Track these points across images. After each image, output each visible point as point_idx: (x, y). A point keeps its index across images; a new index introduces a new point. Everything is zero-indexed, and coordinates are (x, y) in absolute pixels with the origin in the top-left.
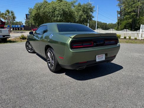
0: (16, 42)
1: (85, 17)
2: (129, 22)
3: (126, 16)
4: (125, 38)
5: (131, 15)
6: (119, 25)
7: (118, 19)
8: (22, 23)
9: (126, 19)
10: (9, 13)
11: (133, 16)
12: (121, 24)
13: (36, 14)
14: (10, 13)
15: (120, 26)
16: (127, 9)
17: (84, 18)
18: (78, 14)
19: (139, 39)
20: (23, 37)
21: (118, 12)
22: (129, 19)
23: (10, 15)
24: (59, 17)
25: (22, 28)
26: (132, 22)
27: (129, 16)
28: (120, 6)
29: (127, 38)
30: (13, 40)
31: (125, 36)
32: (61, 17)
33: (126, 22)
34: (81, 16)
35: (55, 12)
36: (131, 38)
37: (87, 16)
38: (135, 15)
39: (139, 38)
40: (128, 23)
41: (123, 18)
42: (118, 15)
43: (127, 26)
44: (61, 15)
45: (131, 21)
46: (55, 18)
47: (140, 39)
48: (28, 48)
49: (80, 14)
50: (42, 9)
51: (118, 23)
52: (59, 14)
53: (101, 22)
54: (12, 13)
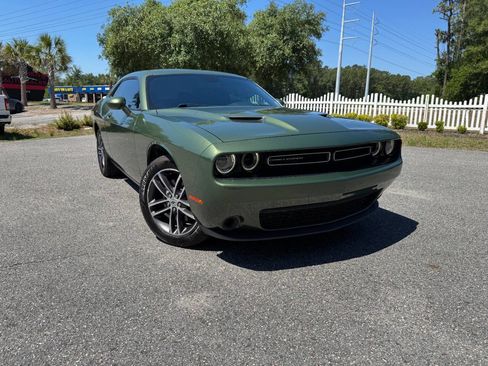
2: (479, 70)
3: (472, 49)
4: (423, 127)
6: (442, 84)
7: (439, 59)
9: (470, 58)
10: (49, 45)
12: (449, 78)
13: (116, 47)
14: (53, 46)
15: (445, 87)
16: (472, 22)
17: (283, 54)
18: (262, 42)
19: (478, 132)
21: (438, 33)
22: (478, 61)
23: (54, 51)
27: (480, 48)
28: (449, 13)
29: (430, 126)
32: (187, 53)
33: (471, 70)
35: (170, 35)
39: (477, 129)
40: (477, 76)
42: (441, 44)
43: (474, 85)
45: (486, 65)
47: (482, 132)
49: (270, 43)
50: (130, 28)
51: (440, 75)
52: (185, 44)
53: (387, 73)
54: (59, 46)
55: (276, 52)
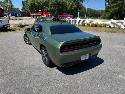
0: (15, 30)
1: (76, 6)
2: (115, 10)
3: (114, 4)
4: (110, 27)
5: (118, 3)
6: (106, 13)
7: (106, 7)
8: (19, 9)
9: (113, 7)
10: (7, 1)
11: (119, 4)
12: (108, 12)
13: (31, 4)
18: (69, 3)
19: (122, 28)
20: (21, 26)
22: (115, 7)
23: (8, 3)
24: (52, 7)
25: (19, 14)
26: (118, 10)
27: (116, 4)
29: (112, 27)
30: (12, 28)
31: (110, 25)
32: (54, 7)
33: (113, 10)
34: (72, 6)
35: (48, 2)
36: (116, 27)
37: (77, 6)
38: (121, 3)
40: (114, 11)
41: (111, 5)
42: (106, 3)
43: (114, 14)
44: (54, 5)
45: (117, 8)
46: (49, 8)
47: (123, 28)
48: (26, 40)
49: (72, 4)
51: (106, 11)
52: (52, 4)
53: (90, 9)
54: (10, 2)
55: (73, 6)
